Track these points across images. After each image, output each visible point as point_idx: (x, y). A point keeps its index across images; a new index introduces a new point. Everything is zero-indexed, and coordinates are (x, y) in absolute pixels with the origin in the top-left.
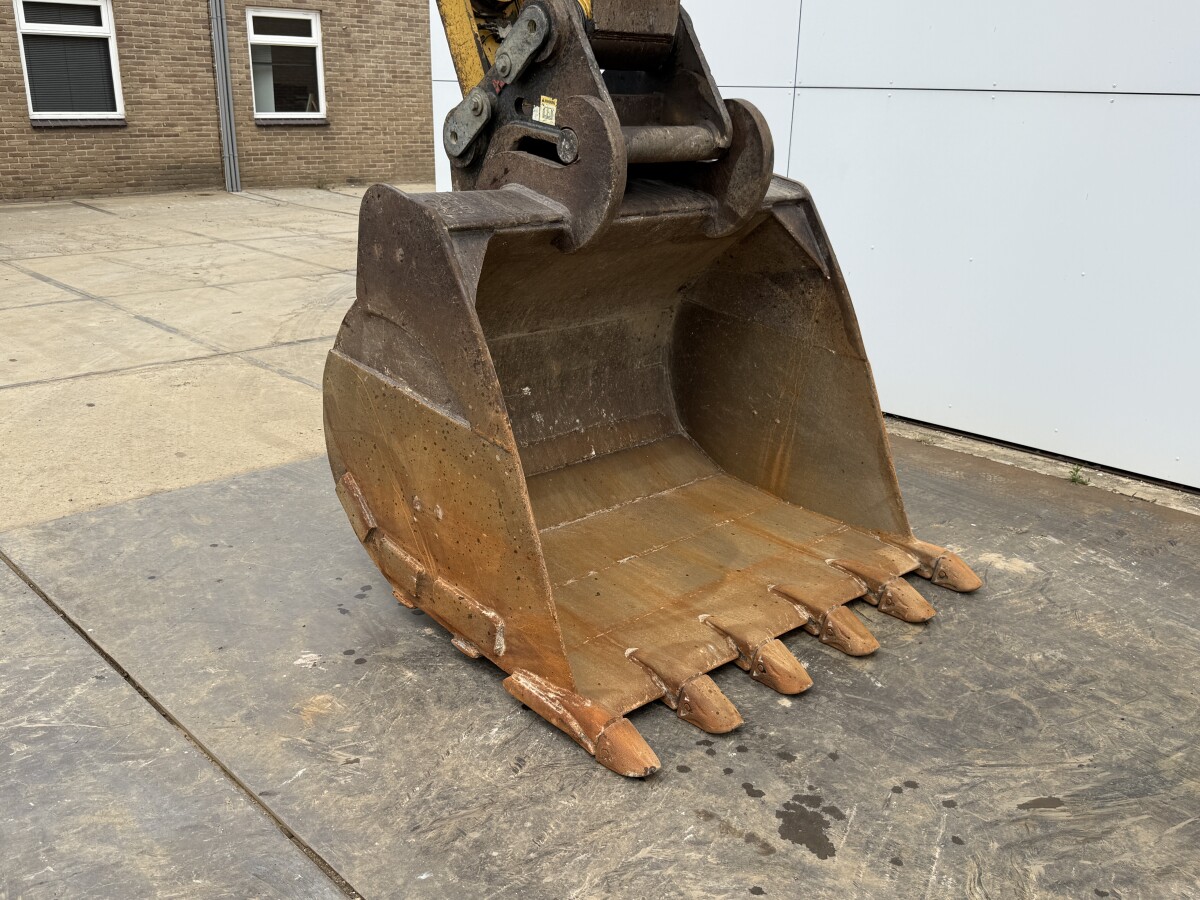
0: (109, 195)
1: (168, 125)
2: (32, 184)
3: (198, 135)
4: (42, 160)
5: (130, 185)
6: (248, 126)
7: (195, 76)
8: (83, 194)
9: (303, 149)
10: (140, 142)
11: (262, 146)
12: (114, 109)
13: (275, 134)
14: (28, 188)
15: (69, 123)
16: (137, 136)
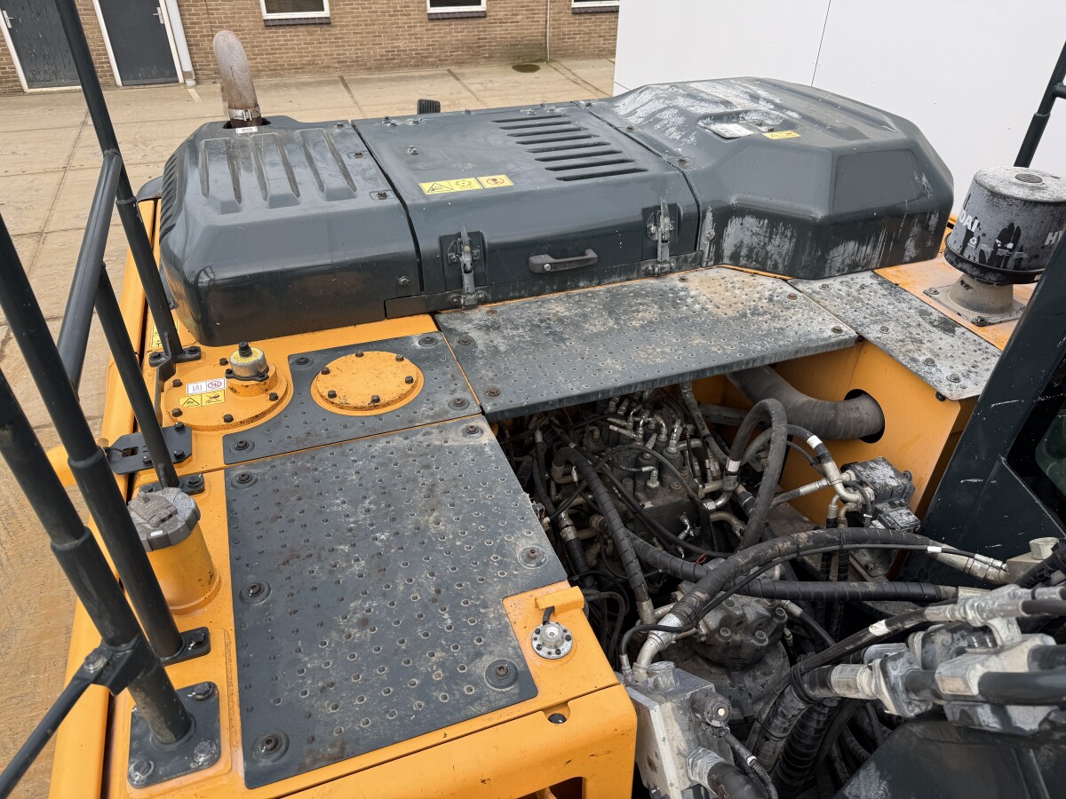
0: (471, 63)
1: (513, 15)
2: (426, 57)
3: (532, 22)
4: (433, 41)
5: (485, 58)
6: (566, 13)
8: (456, 63)
9: (604, 29)
10: (494, 27)
11: (574, 28)
12: (479, 4)
13: (585, 19)
14: (423, 60)
15: (451, 16)
16: (492, 23)
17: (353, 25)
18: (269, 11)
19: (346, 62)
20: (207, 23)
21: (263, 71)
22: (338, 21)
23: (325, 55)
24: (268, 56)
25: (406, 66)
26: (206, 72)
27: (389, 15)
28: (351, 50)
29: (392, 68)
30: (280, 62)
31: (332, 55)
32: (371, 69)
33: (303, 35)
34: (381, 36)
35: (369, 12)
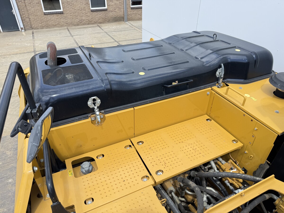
0: (104, 23)
1: (115, 9)
6: (129, 9)
9: (140, 13)
10: (110, 13)
12: (105, 6)
13: (134, 10)
14: (90, 22)
15: (97, 10)
17: (70, 13)
18: (45, 10)
19: (68, 23)
20: (27, 14)
22: (65, 12)
23: (62, 22)
24: (45, 23)
25: (85, 24)
26: (28, 28)
28: (69, 20)
30: (49, 24)
31: (64, 22)
32: (75, 25)
33: (55, 17)
34: (78, 16)
35: (74, 10)
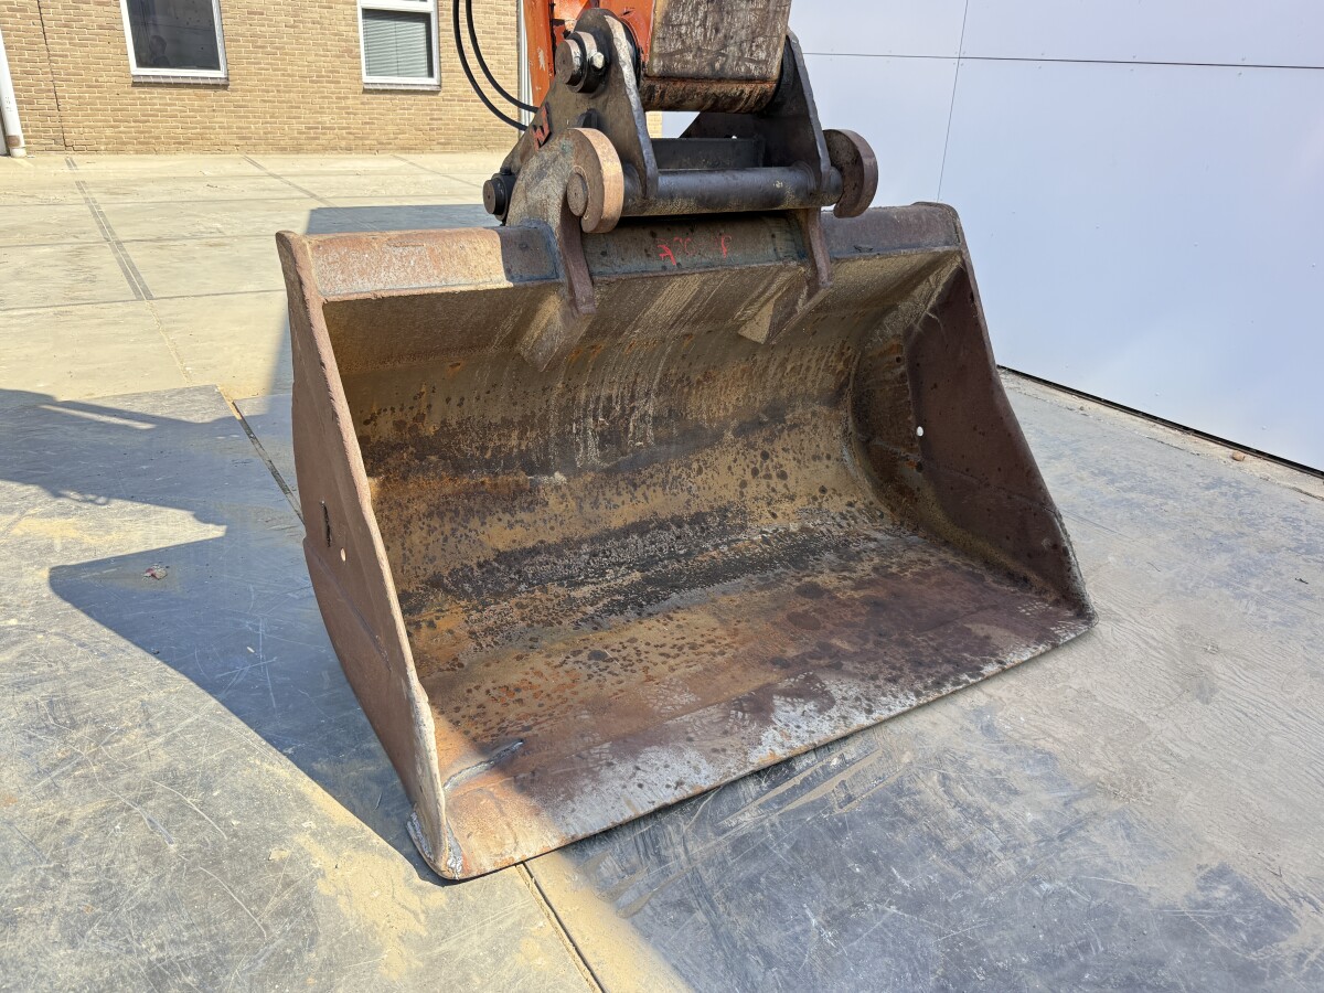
0: (422, 151)
2: (362, 139)
4: (370, 118)
5: (438, 143)
7: (501, 48)
8: (401, 149)
10: (452, 105)
12: (431, 74)
14: (357, 142)
16: (449, 100)
17: (263, 91)
18: (141, 63)
19: (250, 138)
20: (46, 73)
21: (129, 143)
22: (239, 84)
23: (220, 128)
24: (137, 124)
25: (334, 149)
26: (43, 141)
27: (311, 82)
28: (258, 122)
29: (315, 151)
30: (156, 132)
31: (229, 127)
32: (285, 149)
33: (189, 99)
34: (299, 108)
35: (283, 75)
